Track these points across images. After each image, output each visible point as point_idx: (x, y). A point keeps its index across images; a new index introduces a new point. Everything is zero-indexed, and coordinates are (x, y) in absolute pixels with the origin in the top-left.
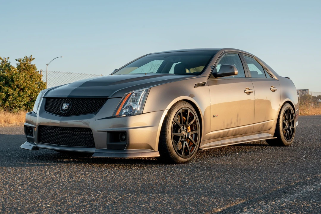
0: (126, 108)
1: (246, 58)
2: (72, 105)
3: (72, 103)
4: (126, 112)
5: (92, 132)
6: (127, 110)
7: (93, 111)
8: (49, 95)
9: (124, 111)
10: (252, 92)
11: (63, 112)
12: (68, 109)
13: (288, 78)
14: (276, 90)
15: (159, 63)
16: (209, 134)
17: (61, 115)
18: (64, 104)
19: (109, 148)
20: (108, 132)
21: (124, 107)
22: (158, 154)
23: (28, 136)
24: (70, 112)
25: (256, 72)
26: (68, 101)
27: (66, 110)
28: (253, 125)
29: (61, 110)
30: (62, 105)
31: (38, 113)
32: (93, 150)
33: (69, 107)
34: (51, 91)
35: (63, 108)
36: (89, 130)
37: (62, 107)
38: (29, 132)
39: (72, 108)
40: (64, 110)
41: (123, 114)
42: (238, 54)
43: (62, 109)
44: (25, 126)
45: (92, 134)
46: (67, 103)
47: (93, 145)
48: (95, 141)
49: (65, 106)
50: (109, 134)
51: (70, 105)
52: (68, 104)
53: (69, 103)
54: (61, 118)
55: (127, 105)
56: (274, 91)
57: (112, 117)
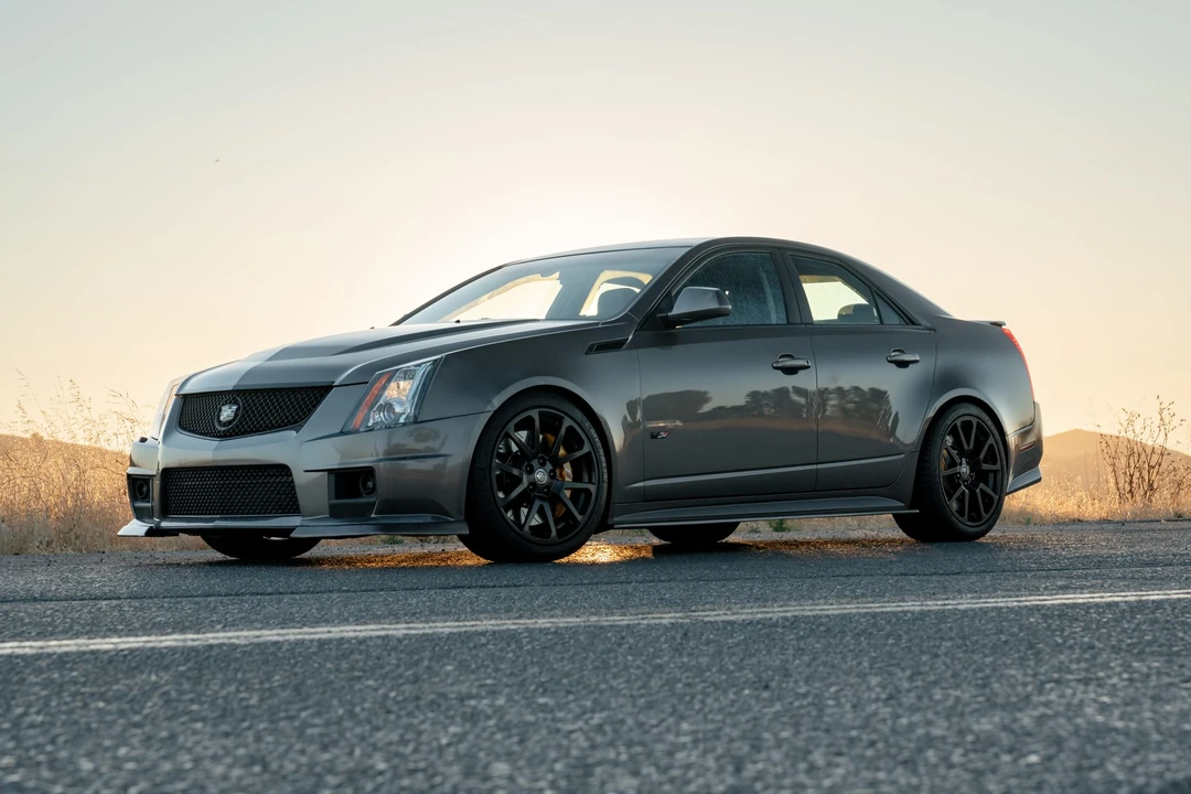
0: (382, 408)
2: (244, 409)
3: (244, 404)
4: (379, 420)
5: (291, 475)
7: (296, 422)
9: (374, 418)
10: (808, 367)
11: (223, 429)
12: (234, 420)
14: (916, 361)
16: (640, 484)
17: (217, 437)
18: (223, 408)
19: (336, 513)
20: (330, 471)
21: (375, 408)
22: (463, 529)
23: (139, 504)
24: (238, 427)
26: (234, 399)
27: (230, 422)
28: (814, 467)
29: (216, 424)
30: (220, 410)
31: (160, 438)
32: (293, 521)
33: (236, 415)
34: (193, 380)
35: (222, 418)
36: (283, 470)
37: (219, 417)
38: (141, 493)
39: (243, 415)
40: (225, 424)
41: (370, 423)
42: (770, 253)
43: (219, 421)
44: (129, 476)
45: (292, 481)
46: (231, 404)
47: (292, 507)
48: (299, 499)
49: (227, 413)
50: (333, 477)
51: (238, 409)
52: (235, 408)
53: (236, 403)
54: (216, 443)
55: (381, 402)
56: (903, 364)
57: (342, 433)
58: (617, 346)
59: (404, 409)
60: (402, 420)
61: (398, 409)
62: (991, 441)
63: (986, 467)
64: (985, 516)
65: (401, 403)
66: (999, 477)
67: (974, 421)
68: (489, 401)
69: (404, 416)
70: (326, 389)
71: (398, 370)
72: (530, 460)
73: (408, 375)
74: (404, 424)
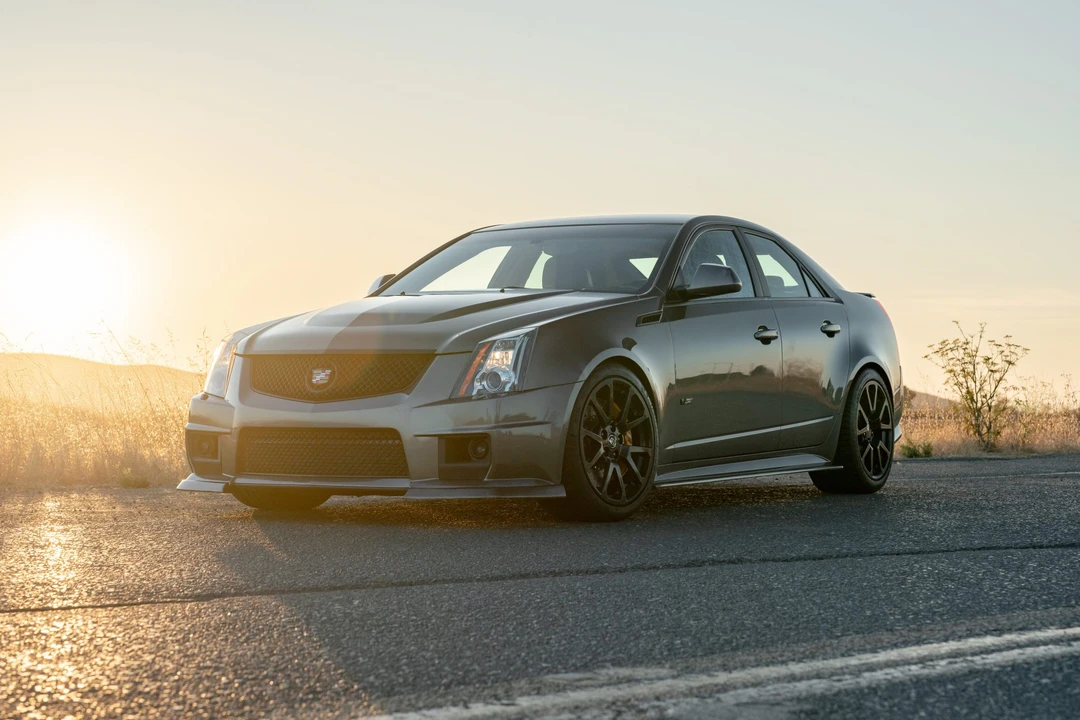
0: (483, 377)
1: (753, 240)
2: (340, 373)
3: (338, 369)
4: (481, 387)
5: (400, 438)
6: (484, 383)
8: (256, 349)
9: (478, 386)
10: (776, 338)
11: (316, 392)
12: (328, 383)
13: (870, 296)
14: (838, 332)
15: (500, 254)
16: (672, 447)
17: (308, 399)
18: (315, 372)
19: (445, 477)
20: (440, 437)
21: (478, 377)
22: (561, 493)
23: (200, 460)
24: (334, 391)
25: (779, 280)
26: (326, 363)
27: (324, 385)
28: (778, 428)
29: (307, 386)
30: (311, 373)
32: (402, 483)
33: (331, 378)
35: (314, 381)
36: (392, 434)
37: (310, 379)
38: (201, 449)
39: (339, 379)
41: (474, 393)
42: (733, 231)
44: (188, 431)
45: (401, 444)
46: (323, 368)
47: (403, 471)
48: (408, 460)
49: (320, 377)
50: (443, 441)
51: (333, 373)
52: (328, 372)
53: (328, 367)
54: (311, 406)
55: (484, 371)
56: (831, 334)
57: (450, 401)
58: (654, 318)
59: (509, 379)
60: (507, 389)
61: (503, 379)
62: (886, 403)
63: (884, 426)
64: (883, 470)
65: (504, 372)
66: (890, 435)
67: (876, 384)
68: (581, 372)
69: (509, 386)
70: (428, 357)
71: (495, 341)
72: (604, 426)
73: (507, 345)
74: (509, 394)
